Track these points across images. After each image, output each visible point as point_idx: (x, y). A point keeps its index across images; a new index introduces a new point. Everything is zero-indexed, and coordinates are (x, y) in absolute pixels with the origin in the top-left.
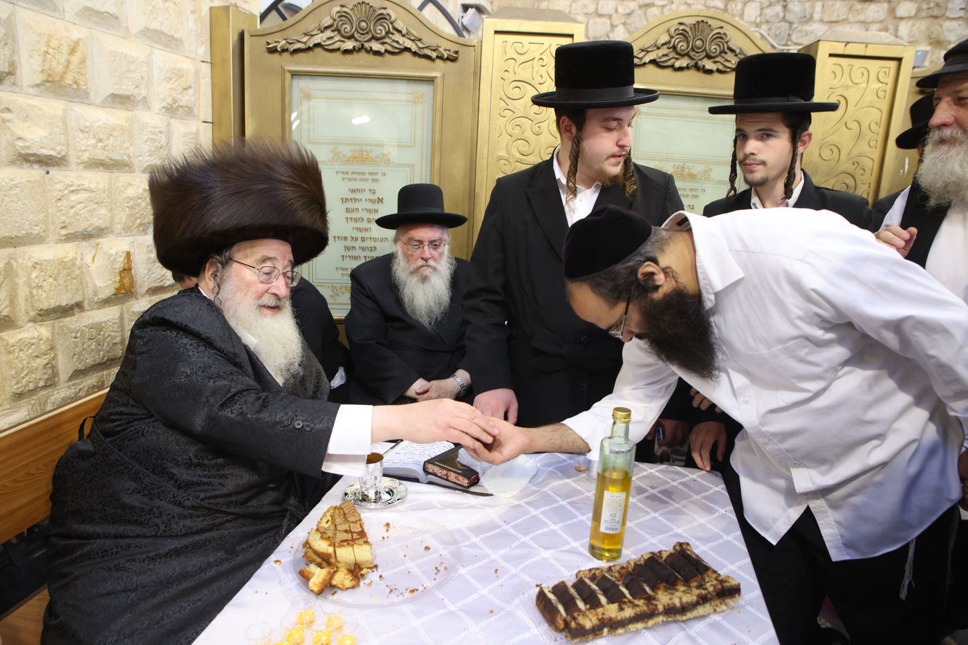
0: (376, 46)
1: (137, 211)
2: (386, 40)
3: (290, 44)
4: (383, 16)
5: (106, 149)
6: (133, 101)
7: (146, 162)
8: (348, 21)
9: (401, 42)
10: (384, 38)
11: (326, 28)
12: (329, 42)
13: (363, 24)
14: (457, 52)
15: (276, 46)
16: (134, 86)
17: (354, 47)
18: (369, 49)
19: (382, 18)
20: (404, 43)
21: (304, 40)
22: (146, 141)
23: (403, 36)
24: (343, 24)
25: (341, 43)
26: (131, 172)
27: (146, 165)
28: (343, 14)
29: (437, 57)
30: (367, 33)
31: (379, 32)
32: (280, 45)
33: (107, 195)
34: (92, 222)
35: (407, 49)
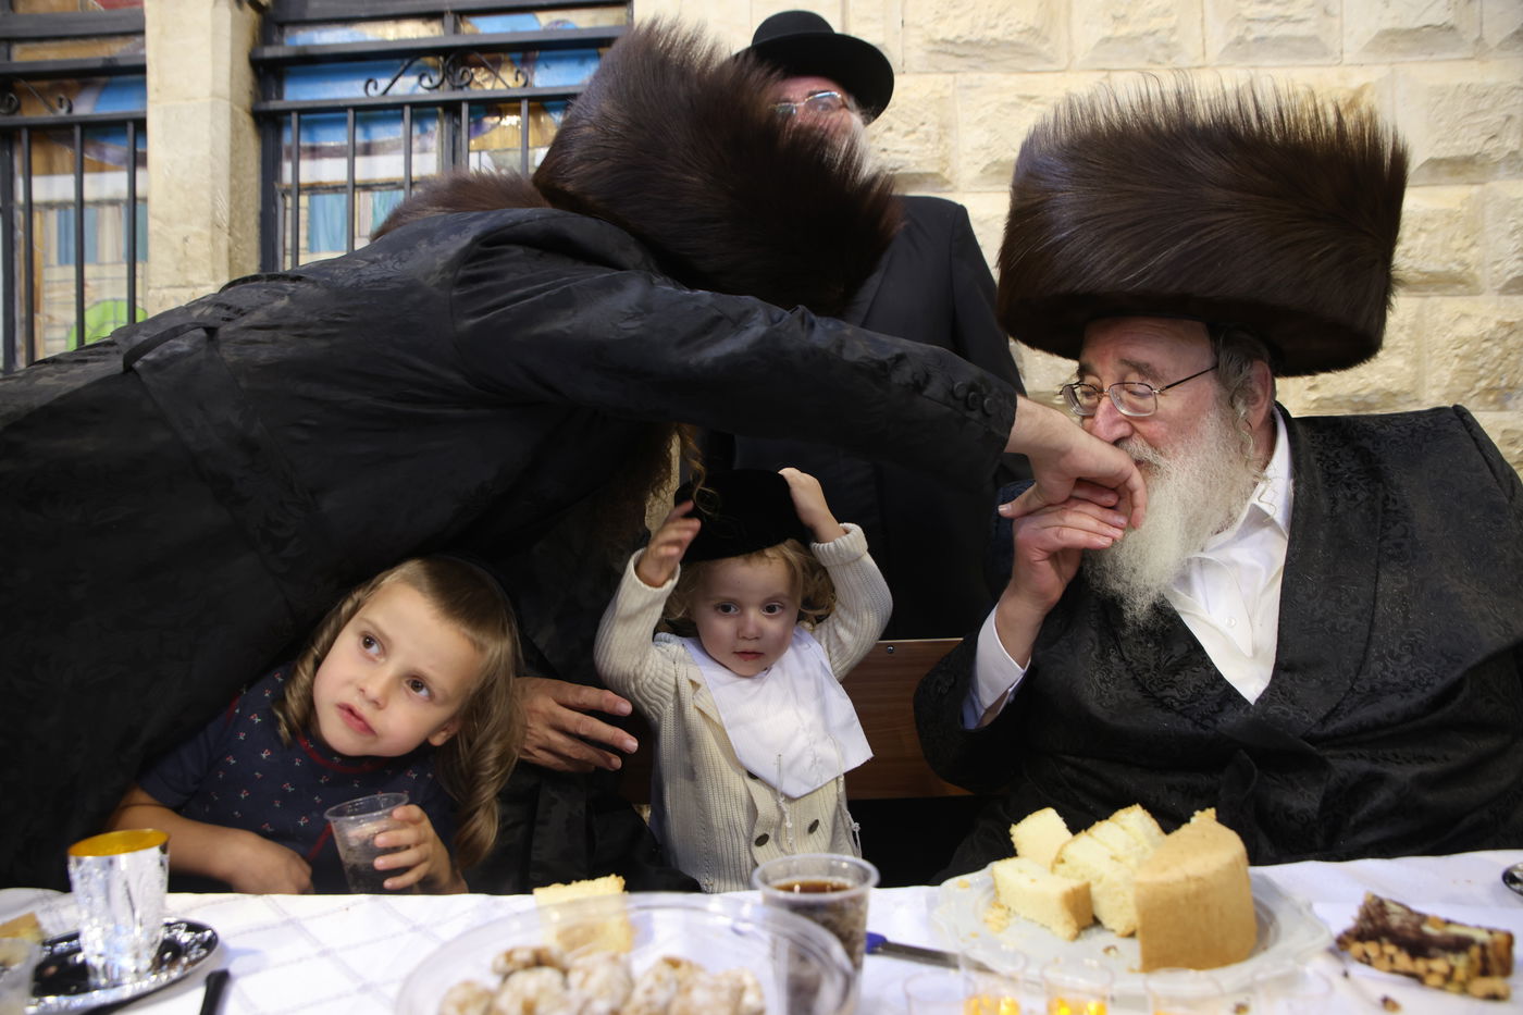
1: (1479, 363)
5: (1410, 254)
6: (1482, 165)
7: (1511, 271)
16: (1485, 137)
22: (1513, 233)
26: (1470, 294)
27: (1509, 277)
33: (1408, 335)
34: (1372, 381)
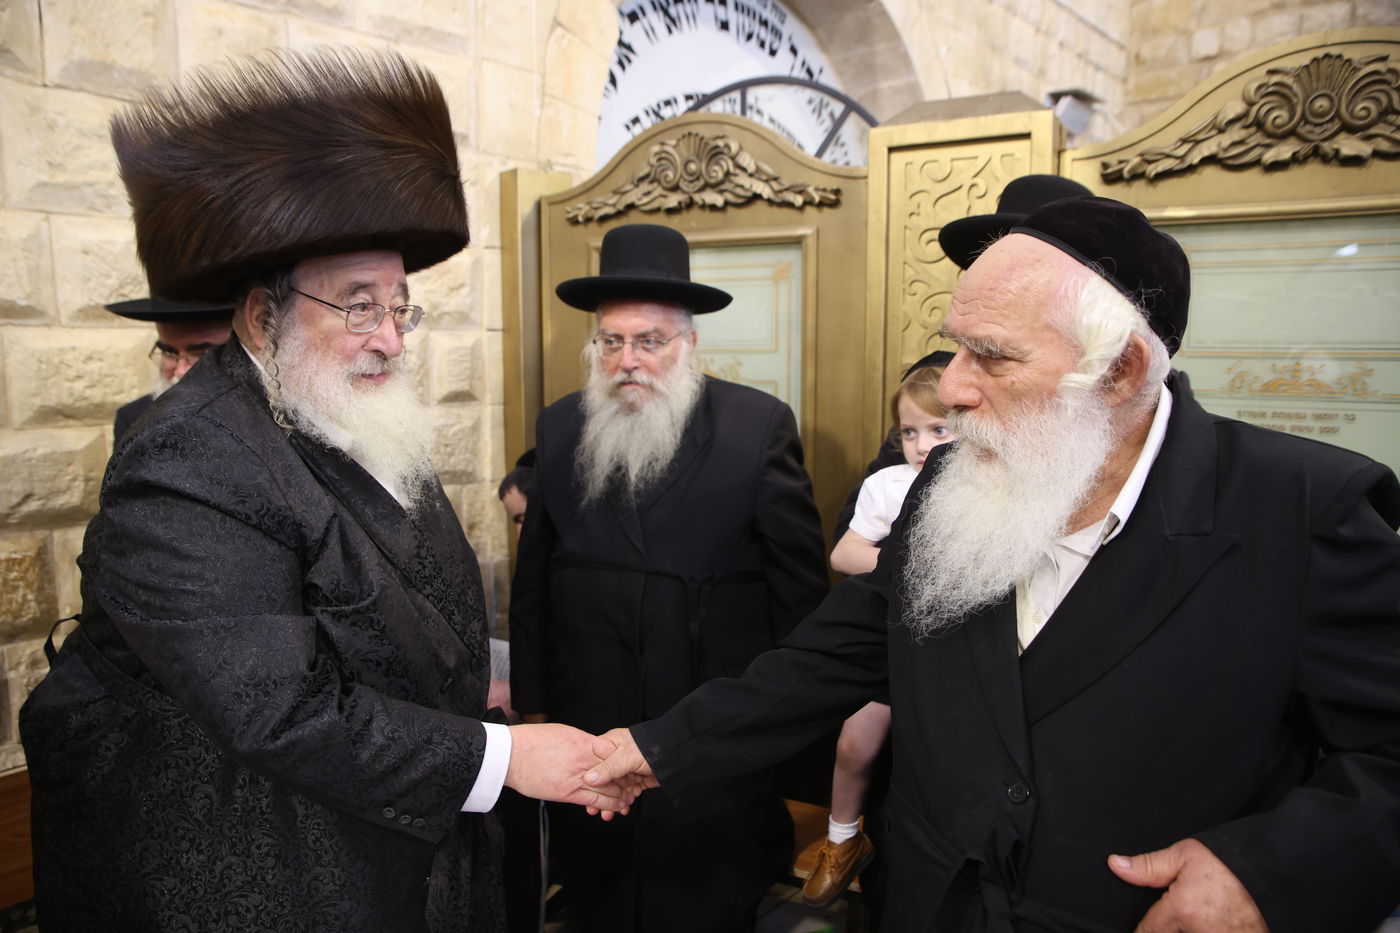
0: (711, 197)
2: (727, 186)
3: (596, 209)
4: (717, 150)
8: (669, 164)
9: (747, 185)
10: (722, 182)
11: (642, 179)
12: (646, 200)
13: (693, 167)
14: (837, 192)
15: (576, 216)
17: (680, 203)
18: (700, 202)
19: (715, 154)
20: (751, 187)
21: (611, 202)
23: (751, 175)
24: (664, 170)
25: (662, 200)
28: (664, 155)
29: (805, 203)
30: (698, 179)
31: (714, 174)
32: (582, 212)
35: (757, 197)
